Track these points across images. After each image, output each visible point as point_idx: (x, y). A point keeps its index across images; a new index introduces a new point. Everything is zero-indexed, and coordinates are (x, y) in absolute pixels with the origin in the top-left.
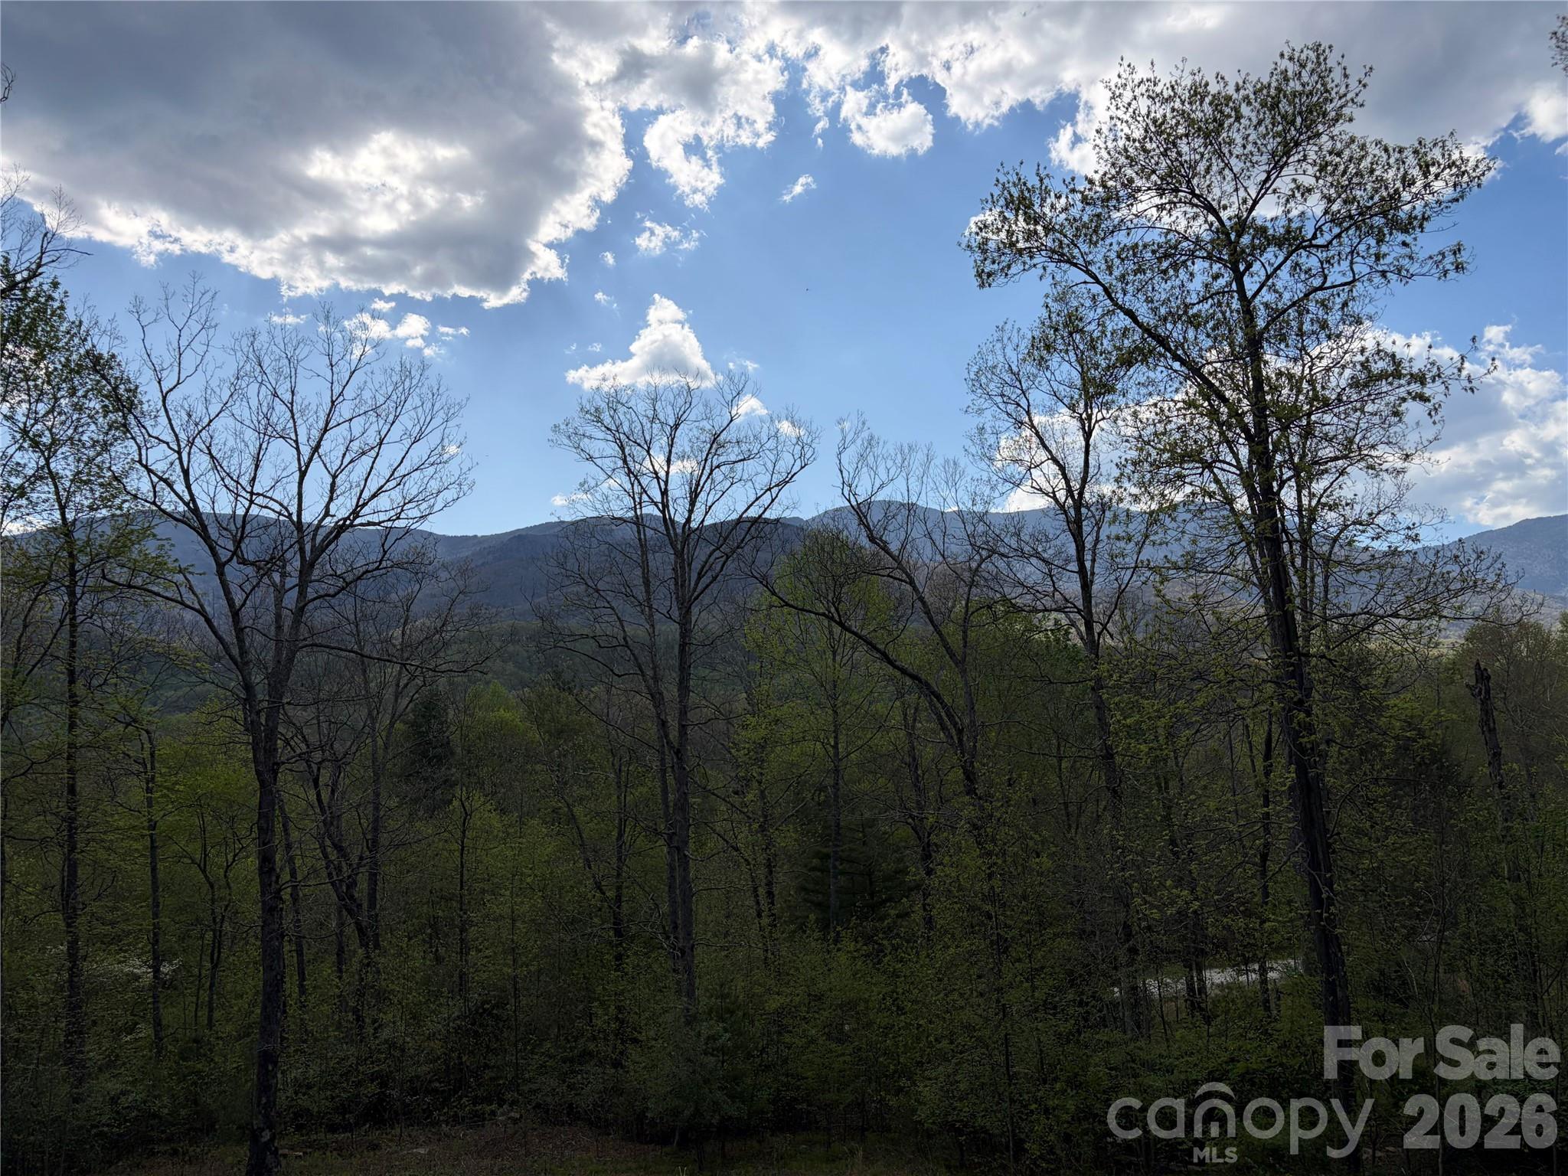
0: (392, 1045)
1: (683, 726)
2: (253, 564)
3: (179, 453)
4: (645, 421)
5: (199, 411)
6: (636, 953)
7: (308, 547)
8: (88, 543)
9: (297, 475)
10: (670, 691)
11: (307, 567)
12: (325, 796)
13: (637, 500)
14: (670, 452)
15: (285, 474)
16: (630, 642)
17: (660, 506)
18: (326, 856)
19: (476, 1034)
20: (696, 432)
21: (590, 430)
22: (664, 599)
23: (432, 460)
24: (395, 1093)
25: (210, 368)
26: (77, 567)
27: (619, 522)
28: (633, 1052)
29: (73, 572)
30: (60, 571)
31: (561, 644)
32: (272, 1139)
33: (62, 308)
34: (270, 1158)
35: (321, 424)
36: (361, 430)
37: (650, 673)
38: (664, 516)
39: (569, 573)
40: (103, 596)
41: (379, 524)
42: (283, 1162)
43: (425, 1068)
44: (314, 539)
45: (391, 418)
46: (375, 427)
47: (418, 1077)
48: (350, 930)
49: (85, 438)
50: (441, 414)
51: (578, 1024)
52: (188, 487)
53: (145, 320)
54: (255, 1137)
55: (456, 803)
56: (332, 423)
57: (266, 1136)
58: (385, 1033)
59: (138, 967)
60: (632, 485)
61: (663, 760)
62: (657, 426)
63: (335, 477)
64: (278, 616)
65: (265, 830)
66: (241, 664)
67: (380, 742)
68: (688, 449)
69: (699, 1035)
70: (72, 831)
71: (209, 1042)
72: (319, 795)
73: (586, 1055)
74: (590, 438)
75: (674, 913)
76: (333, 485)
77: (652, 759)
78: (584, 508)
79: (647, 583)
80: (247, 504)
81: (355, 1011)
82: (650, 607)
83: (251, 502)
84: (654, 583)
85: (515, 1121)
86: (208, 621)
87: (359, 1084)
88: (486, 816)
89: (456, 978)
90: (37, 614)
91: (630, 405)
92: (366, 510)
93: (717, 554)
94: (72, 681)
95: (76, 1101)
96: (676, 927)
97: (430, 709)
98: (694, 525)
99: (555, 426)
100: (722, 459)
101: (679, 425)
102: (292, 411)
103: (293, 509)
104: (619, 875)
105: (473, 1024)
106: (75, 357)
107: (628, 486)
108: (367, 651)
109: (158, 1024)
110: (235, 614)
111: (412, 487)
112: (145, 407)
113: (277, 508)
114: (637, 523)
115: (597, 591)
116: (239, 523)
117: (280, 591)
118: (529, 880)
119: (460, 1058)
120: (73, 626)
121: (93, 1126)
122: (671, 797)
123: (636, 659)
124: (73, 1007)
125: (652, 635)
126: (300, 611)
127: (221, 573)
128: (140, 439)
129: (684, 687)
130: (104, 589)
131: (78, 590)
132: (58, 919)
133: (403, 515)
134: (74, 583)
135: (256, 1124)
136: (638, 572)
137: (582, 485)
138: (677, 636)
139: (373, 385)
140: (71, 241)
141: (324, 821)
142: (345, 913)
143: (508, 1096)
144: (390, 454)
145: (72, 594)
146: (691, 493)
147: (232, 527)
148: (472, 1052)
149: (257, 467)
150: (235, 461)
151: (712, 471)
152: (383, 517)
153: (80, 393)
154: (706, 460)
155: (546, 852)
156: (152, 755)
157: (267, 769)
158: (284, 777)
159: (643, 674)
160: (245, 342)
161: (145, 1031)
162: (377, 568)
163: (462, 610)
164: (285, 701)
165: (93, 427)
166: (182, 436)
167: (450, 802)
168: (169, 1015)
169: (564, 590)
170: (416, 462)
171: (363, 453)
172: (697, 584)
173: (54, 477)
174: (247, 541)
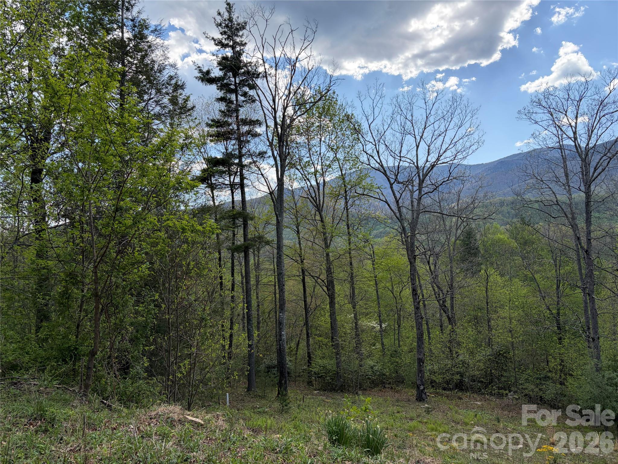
0: (464, 362)
1: (589, 239)
2: (402, 183)
3: (375, 145)
4: (563, 101)
5: (381, 129)
6: (569, 338)
7: (421, 175)
8: (350, 181)
9: (416, 147)
10: (581, 224)
11: (421, 182)
12: (432, 267)
13: (560, 138)
14: (577, 113)
15: (411, 148)
16: (559, 203)
17: (573, 139)
18: (434, 290)
19: (497, 363)
20: (590, 102)
21: (536, 110)
22: (576, 181)
23: (466, 134)
24: (466, 380)
25: (384, 112)
26: (347, 189)
27: (552, 149)
28: (570, 380)
29: (346, 192)
30: (343, 192)
31: (526, 205)
32: (424, 389)
33: (337, 100)
34: (424, 396)
35: (423, 126)
36: (438, 126)
37: (570, 216)
38: (575, 143)
39: (528, 174)
40: (355, 199)
41: (447, 163)
42: (428, 398)
43: (478, 373)
44: (423, 171)
45: (450, 119)
46: (443, 124)
47: (475, 375)
48: (445, 318)
49: (346, 145)
50: (470, 114)
51: (542, 364)
52: (379, 157)
53: (362, 99)
54: (418, 388)
55: (483, 271)
56: (427, 125)
57: (422, 387)
58: (461, 358)
59: (374, 324)
60: (558, 131)
61: (578, 255)
62: (570, 102)
63: (429, 146)
64: (412, 202)
65: (413, 280)
66: (401, 219)
67: (451, 248)
68: (586, 110)
69: (603, 376)
70: (352, 277)
71: (400, 352)
72: (430, 267)
73: (546, 378)
74: (536, 113)
75: (588, 322)
76: (429, 149)
77: (572, 254)
78: (534, 145)
79: (567, 175)
80: (399, 161)
81: (449, 348)
82: (569, 186)
83: (400, 160)
84: (571, 175)
85: (517, 399)
86: (388, 205)
87: (453, 374)
88: (495, 277)
89: (487, 340)
90: (336, 207)
91: (556, 94)
92: (442, 158)
93: (605, 158)
94: (348, 228)
95: (361, 366)
96: (589, 328)
97: (469, 235)
98: (591, 146)
99: (519, 111)
100: (606, 112)
101: (581, 100)
102: (412, 123)
103: (415, 161)
104: (558, 304)
105: (496, 358)
106: (341, 117)
107: (555, 132)
108: (445, 212)
109: (382, 344)
110: (397, 202)
111: (459, 146)
112: (363, 131)
113: (409, 161)
114: (561, 149)
115: (542, 181)
116: (396, 168)
117: (412, 192)
118: (516, 303)
119: (491, 371)
120: (347, 210)
121: (367, 375)
122: (583, 271)
123: (563, 210)
124: (357, 335)
125: (570, 199)
126: (420, 199)
127: (392, 188)
128: (363, 142)
129: (588, 221)
130: (355, 197)
131: (348, 197)
132: (350, 306)
133: (456, 158)
134: (346, 195)
135: (419, 382)
136: (562, 170)
137: (532, 135)
138: (584, 199)
139: (442, 107)
140: (338, 77)
141: (433, 278)
142: (442, 311)
143: (513, 389)
144: (450, 134)
145: (346, 199)
146: (588, 130)
147: (394, 170)
148: (496, 369)
149: (402, 146)
150: (393, 146)
151: (600, 119)
152: (448, 159)
153: (344, 129)
154: (597, 114)
155: (523, 292)
156: (373, 253)
157: (412, 258)
158: (418, 261)
159: (567, 217)
160: (394, 100)
161: (378, 346)
162: (448, 180)
163: (481, 195)
164: (416, 232)
165: (348, 141)
166: (376, 139)
167: (480, 271)
168: (386, 341)
169: (527, 182)
170: (461, 136)
171: (440, 135)
172: (594, 173)
173: (338, 160)
174: (399, 174)
